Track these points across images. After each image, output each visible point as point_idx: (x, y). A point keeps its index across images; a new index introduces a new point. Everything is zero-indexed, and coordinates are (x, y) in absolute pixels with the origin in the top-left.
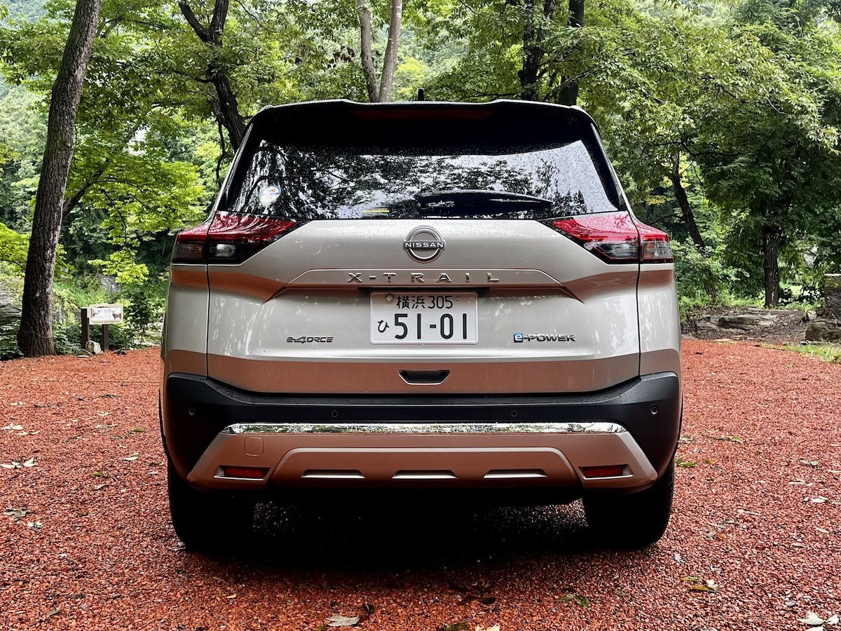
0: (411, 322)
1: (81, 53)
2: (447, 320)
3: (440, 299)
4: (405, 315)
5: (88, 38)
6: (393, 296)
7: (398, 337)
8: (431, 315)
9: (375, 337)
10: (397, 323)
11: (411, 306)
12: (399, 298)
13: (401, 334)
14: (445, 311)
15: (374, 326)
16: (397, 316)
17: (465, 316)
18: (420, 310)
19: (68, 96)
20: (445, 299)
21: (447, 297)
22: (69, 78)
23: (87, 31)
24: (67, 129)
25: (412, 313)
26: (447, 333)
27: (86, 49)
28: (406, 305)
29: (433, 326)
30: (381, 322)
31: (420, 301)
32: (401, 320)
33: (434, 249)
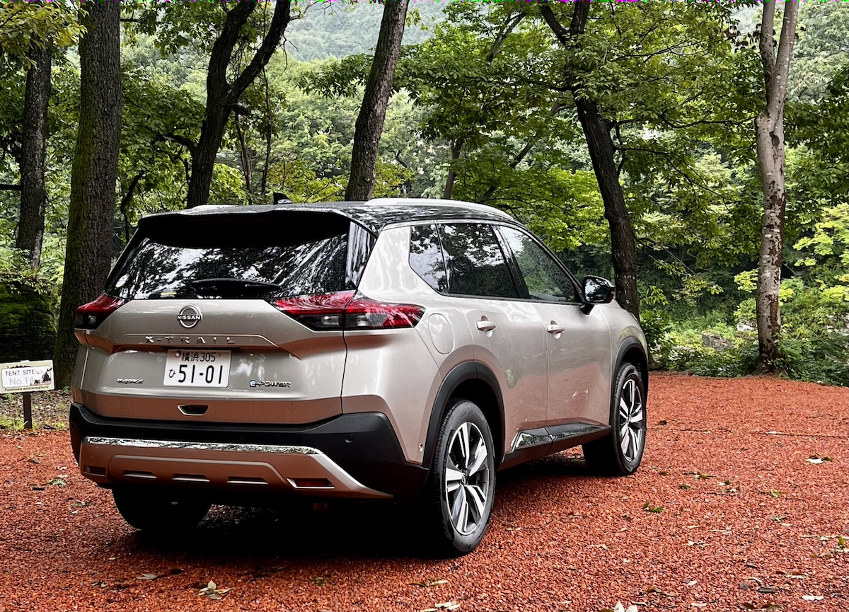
0: (188, 371)
1: (380, 87)
2: (210, 370)
3: (208, 355)
4: (186, 366)
5: (387, 71)
6: (179, 352)
7: (180, 381)
8: (201, 366)
9: (167, 382)
10: (181, 372)
11: (190, 359)
12: (184, 354)
13: (182, 379)
14: (210, 363)
15: (167, 372)
16: (181, 366)
17: (221, 367)
18: (195, 363)
19: (368, 131)
20: (211, 355)
21: (212, 353)
22: (369, 114)
23: (386, 65)
24: (368, 164)
25: (190, 364)
26: (209, 379)
27: (385, 83)
28: (187, 359)
29: (201, 374)
30: (171, 371)
31: (196, 356)
32: (183, 369)
33: (194, 320)
